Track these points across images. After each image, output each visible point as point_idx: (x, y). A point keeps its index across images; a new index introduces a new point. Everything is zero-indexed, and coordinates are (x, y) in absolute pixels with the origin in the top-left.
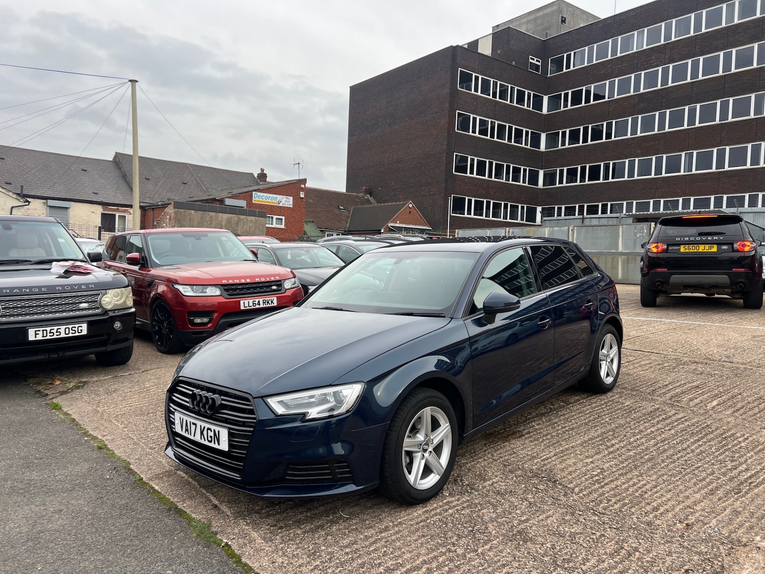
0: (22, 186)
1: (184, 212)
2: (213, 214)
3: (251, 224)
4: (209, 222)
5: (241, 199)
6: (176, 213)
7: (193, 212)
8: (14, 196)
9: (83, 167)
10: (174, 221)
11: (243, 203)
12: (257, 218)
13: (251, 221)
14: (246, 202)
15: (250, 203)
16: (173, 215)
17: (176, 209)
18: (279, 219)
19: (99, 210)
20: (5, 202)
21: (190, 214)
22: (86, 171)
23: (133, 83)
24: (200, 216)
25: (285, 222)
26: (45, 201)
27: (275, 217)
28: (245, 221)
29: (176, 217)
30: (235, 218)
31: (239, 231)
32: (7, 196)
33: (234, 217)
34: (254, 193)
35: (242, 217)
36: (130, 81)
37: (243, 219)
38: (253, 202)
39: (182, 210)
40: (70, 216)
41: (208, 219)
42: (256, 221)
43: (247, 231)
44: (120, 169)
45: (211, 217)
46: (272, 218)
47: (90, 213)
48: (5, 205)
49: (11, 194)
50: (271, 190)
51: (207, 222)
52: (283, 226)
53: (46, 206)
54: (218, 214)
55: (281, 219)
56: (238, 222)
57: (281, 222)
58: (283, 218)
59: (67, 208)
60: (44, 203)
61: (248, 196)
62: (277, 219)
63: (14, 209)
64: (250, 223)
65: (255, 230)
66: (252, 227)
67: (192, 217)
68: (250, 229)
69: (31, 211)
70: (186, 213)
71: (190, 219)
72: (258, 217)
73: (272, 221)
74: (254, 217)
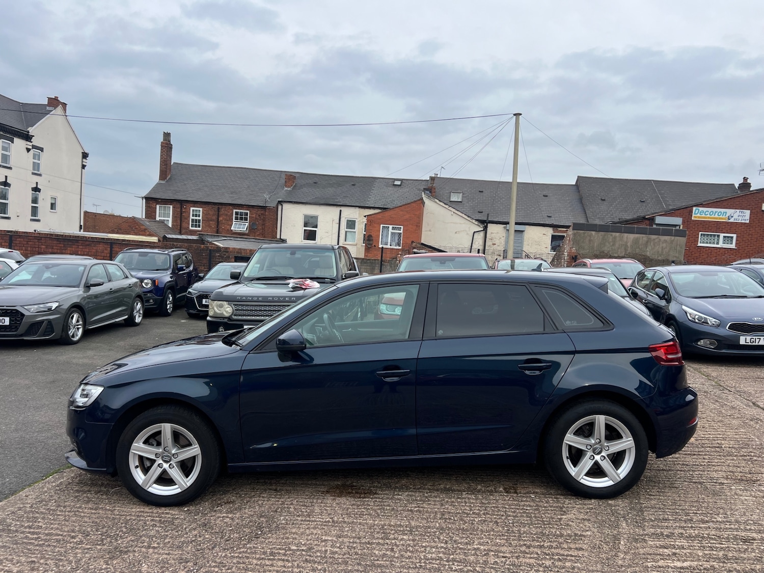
0: (488, 215)
1: (584, 233)
2: (618, 234)
3: (664, 245)
4: (612, 244)
5: (677, 216)
6: (574, 235)
7: (593, 233)
8: (476, 223)
9: (545, 193)
10: (572, 243)
11: (678, 221)
12: (673, 238)
13: (665, 241)
14: (681, 219)
15: (688, 220)
16: (571, 236)
17: (575, 231)
18: (728, 237)
19: (549, 232)
20: (469, 228)
21: (590, 236)
22: (547, 196)
23: (518, 116)
24: (601, 237)
25: (737, 240)
26: (505, 226)
27: (722, 235)
28: (656, 241)
29: (574, 239)
30: (644, 239)
31: (648, 252)
32: (470, 223)
33: (643, 237)
34: (694, 208)
35: (653, 237)
36: (515, 115)
37: (654, 239)
38: (693, 219)
39: (581, 231)
40: (525, 238)
41: (611, 240)
42: (672, 242)
43: (658, 252)
44: (579, 192)
45: (615, 237)
46: (718, 236)
47: (542, 235)
48: (469, 231)
49: (474, 221)
50: (718, 203)
51: (609, 243)
52: (733, 246)
53: (505, 230)
54: (623, 234)
55: (732, 237)
56: (647, 242)
57: (732, 241)
58: (735, 236)
59: (522, 231)
60: (504, 227)
61: (686, 212)
62: (724, 237)
63: (475, 234)
64: (663, 243)
65: (669, 251)
66: (666, 248)
67: (592, 238)
68: (662, 250)
69: (494, 234)
70: (586, 235)
71: (590, 241)
72: (675, 236)
73: (718, 240)
74: (669, 237)
